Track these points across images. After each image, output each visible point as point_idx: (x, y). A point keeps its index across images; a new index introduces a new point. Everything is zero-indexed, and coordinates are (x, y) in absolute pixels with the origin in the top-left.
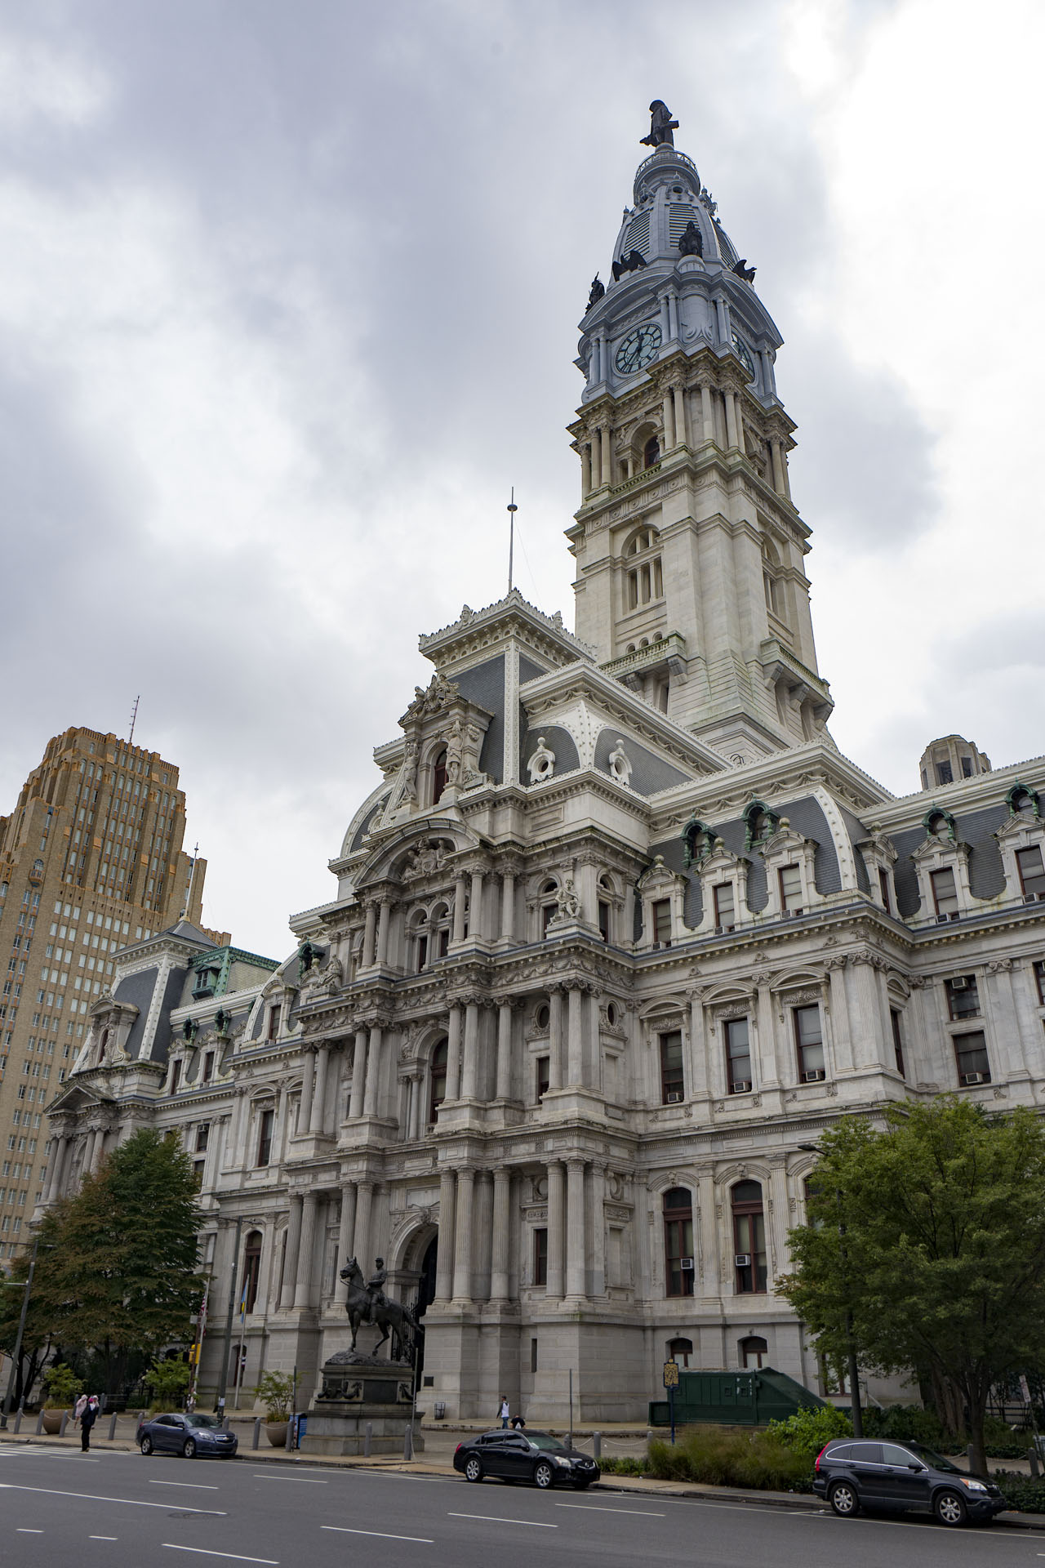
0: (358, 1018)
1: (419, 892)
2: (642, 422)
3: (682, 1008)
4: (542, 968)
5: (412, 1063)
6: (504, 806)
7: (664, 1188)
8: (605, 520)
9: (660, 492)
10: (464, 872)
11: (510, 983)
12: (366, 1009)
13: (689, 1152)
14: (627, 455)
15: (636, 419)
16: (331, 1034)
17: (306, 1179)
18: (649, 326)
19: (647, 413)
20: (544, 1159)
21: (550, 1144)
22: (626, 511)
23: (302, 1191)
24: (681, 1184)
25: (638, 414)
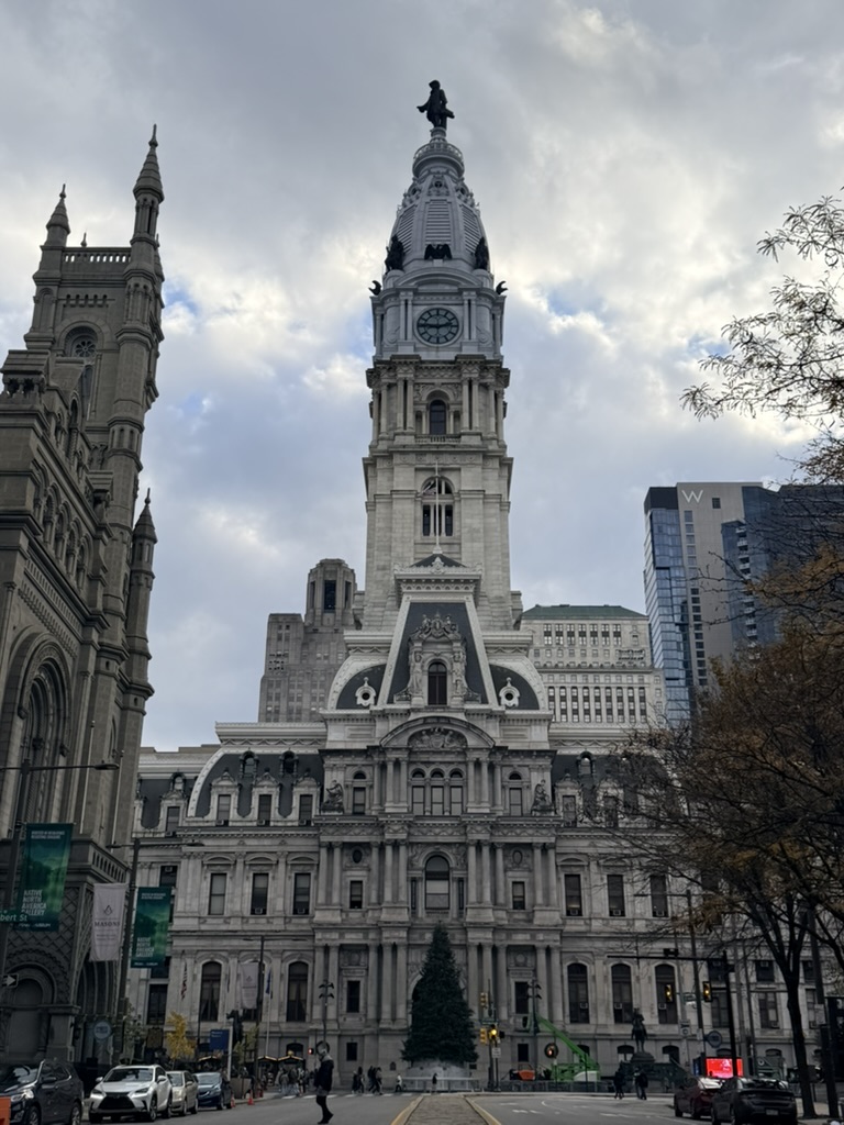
0: (387, 836)
1: (424, 758)
2: (438, 389)
3: (586, 863)
4: (530, 832)
5: (418, 870)
6: (493, 720)
7: (569, 963)
8: (411, 458)
9: (458, 459)
10: (478, 759)
11: (505, 835)
12: (395, 832)
13: (586, 944)
14: (423, 408)
15: (433, 384)
16: (347, 839)
17: (335, 935)
18: (448, 312)
19: (443, 384)
20: (537, 944)
21: (541, 936)
22: (429, 460)
23: (329, 943)
24: (580, 962)
25: (435, 381)
